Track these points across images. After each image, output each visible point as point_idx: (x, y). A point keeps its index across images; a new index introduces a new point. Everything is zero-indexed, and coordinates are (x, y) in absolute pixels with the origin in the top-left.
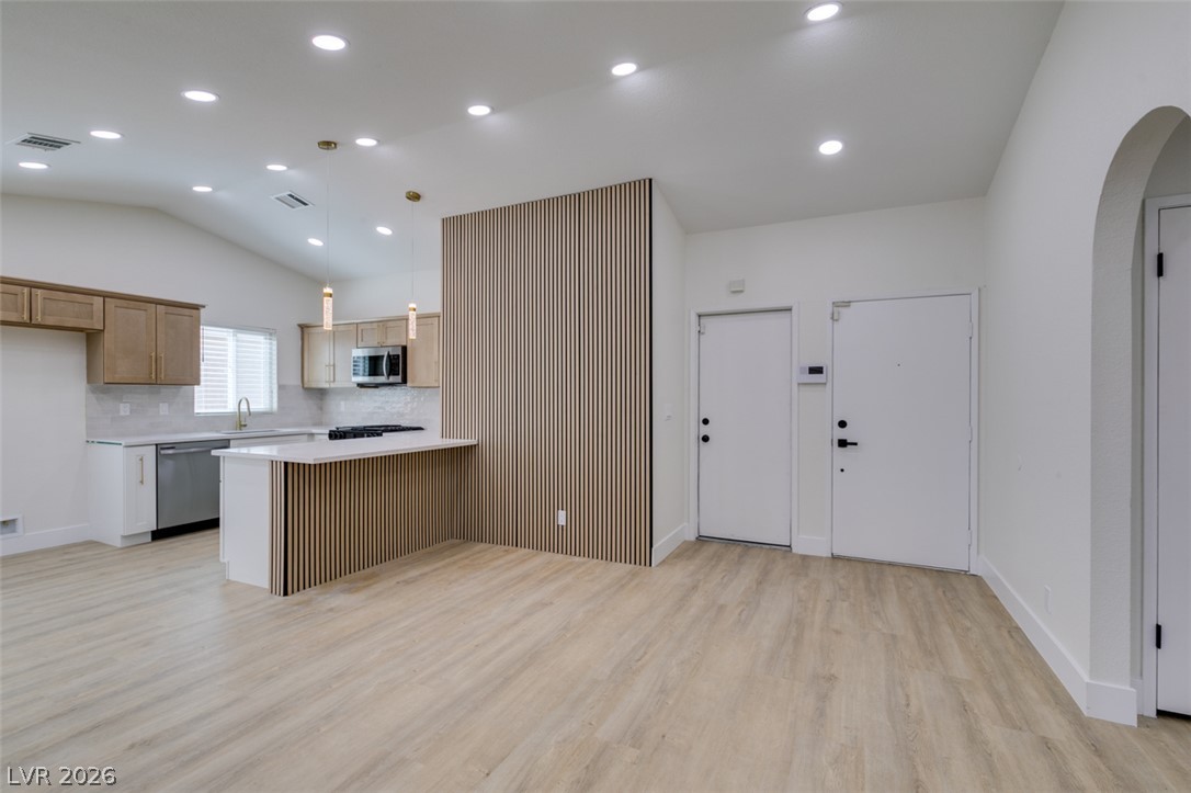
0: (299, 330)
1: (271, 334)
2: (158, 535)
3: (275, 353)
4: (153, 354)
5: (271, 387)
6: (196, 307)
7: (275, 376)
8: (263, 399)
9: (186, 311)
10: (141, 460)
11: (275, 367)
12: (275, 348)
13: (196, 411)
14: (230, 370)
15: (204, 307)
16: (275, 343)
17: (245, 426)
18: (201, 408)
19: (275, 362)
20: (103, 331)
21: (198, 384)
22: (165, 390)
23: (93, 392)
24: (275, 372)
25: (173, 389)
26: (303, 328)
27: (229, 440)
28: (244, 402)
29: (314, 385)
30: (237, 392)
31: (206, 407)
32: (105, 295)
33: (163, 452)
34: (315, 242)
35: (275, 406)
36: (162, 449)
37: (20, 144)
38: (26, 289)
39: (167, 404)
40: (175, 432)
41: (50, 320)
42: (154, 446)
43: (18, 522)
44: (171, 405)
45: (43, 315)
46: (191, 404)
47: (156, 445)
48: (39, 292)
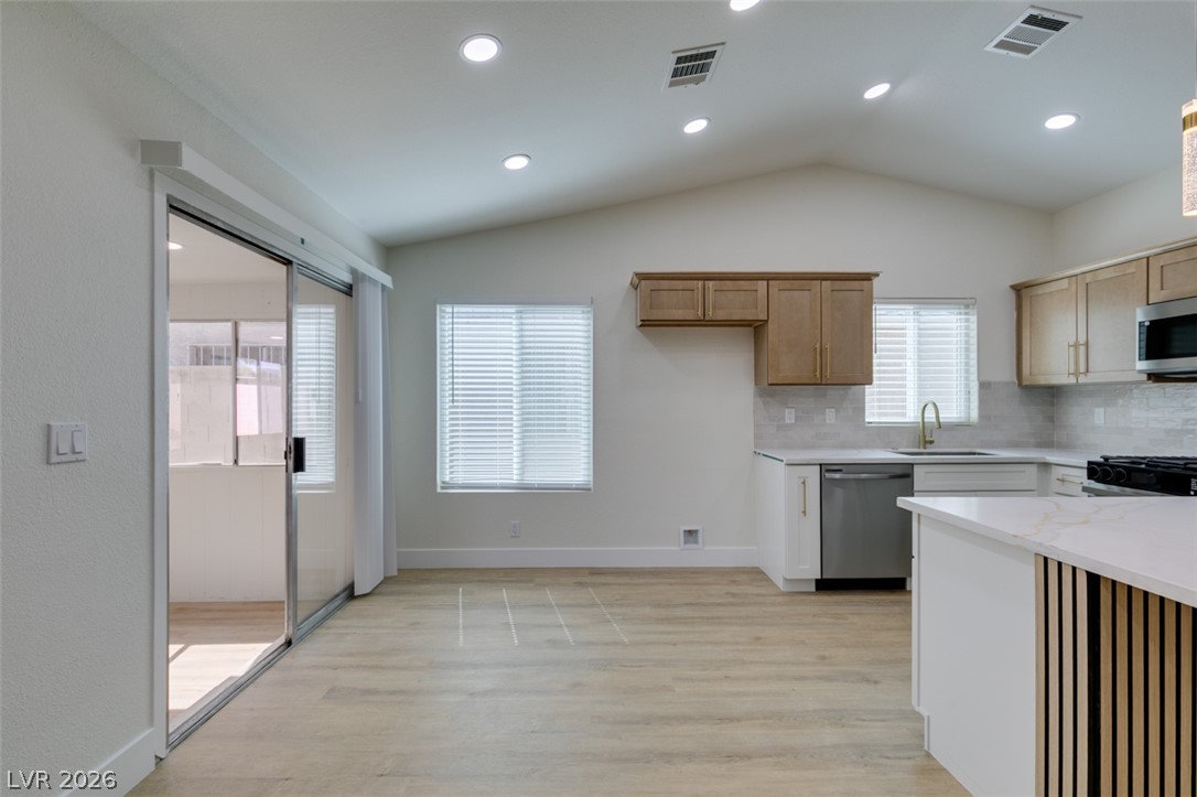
0: (1012, 296)
1: (967, 307)
2: (824, 585)
3: (974, 333)
4: (818, 346)
5: (967, 386)
6: (867, 277)
7: (974, 370)
8: (957, 404)
9: (856, 285)
10: (804, 483)
11: (974, 355)
12: (974, 326)
13: (867, 420)
14: (909, 362)
15: (877, 275)
16: (974, 318)
17: (931, 442)
18: (872, 416)
19: (974, 348)
20: (767, 321)
21: (870, 383)
22: (833, 392)
23: (761, 396)
24: (974, 362)
25: (839, 391)
26: (1019, 290)
27: (912, 465)
28: (930, 407)
29: (1043, 381)
30: (920, 394)
31: (880, 415)
32: (768, 277)
33: (828, 475)
34: (1060, 122)
35: (974, 415)
36: (827, 471)
37: (672, 84)
38: (700, 283)
39: (833, 410)
40: (843, 446)
41: (721, 315)
42: (818, 467)
43: (700, 534)
44: (837, 411)
45: (714, 308)
46: (861, 410)
47: (821, 465)
48: (710, 284)
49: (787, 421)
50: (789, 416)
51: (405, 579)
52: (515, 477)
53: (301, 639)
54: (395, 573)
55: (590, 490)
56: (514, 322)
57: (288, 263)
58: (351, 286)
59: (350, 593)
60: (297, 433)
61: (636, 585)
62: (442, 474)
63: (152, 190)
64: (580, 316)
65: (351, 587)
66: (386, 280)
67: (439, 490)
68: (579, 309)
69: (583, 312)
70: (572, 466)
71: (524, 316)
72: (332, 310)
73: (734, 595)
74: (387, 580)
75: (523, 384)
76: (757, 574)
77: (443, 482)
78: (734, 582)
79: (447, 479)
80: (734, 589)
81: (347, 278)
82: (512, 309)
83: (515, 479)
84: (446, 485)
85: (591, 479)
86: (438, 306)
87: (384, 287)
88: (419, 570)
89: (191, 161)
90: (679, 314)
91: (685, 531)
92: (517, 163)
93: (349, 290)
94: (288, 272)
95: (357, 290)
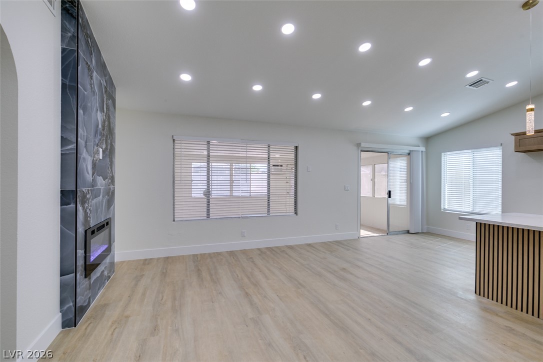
37: (477, 88)
51: (429, 234)
52: (471, 210)
53: (390, 235)
54: (425, 232)
56: (471, 155)
57: (388, 153)
59: (408, 232)
60: (389, 189)
62: (444, 205)
63: (357, 150)
64: (498, 151)
65: (409, 231)
66: (423, 149)
68: (497, 148)
69: (499, 149)
71: (475, 153)
74: (422, 233)
79: (446, 207)
81: (408, 152)
82: (470, 151)
84: (445, 209)
86: (443, 154)
87: (422, 151)
92: (445, 115)
93: (409, 154)
94: (388, 155)
95: (411, 154)
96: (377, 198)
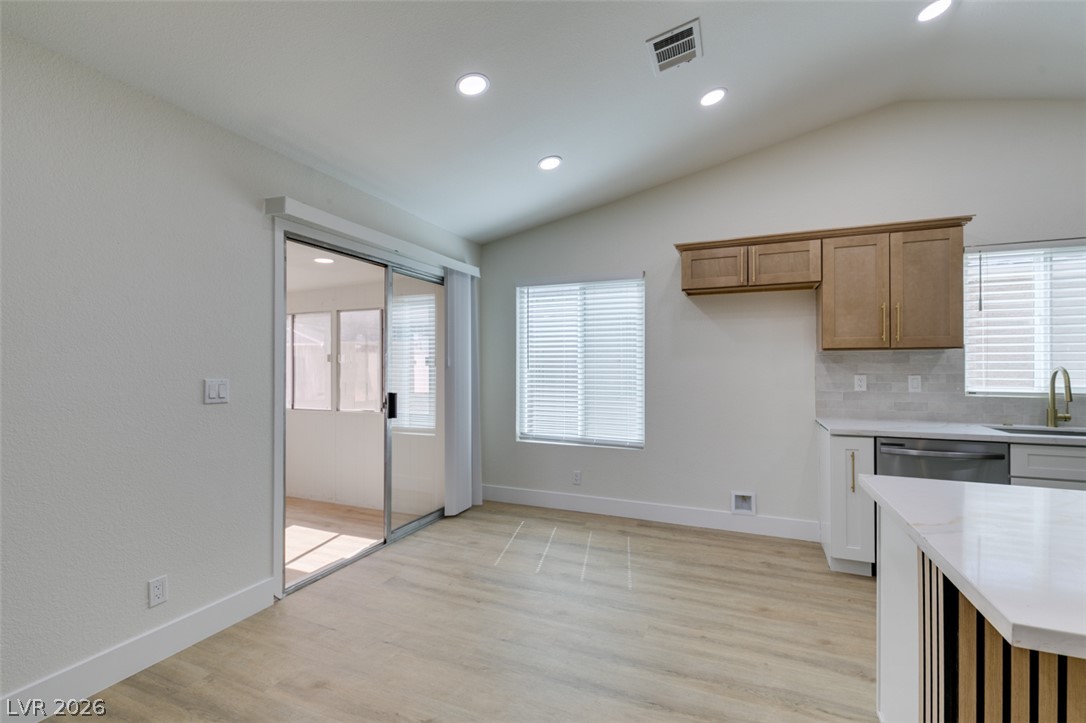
4: (885, 306)
6: (957, 223)
9: (938, 233)
10: (853, 456)
13: (967, 389)
14: (1037, 320)
15: (969, 219)
17: (1064, 419)
18: (976, 384)
20: (820, 282)
21: (963, 347)
22: (916, 357)
23: (823, 361)
25: (929, 355)
27: (1009, 444)
31: (988, 383)
32: (822, 236)
33: (885, 450)
36: (883, 444)
37: (662, 68)
38: (742, 249)
39: (919, 377)
40: (932, 418)
41: (765, 279)
42: (873, 440)
43: (753, 500)
44: (925, 379)
45: (758, 272)
46: (960, 378)
47: (875, 438)
48: (753, 249)
49: (857, 389)
50: (860, 383)
51: (488, 508)
52: (579, 433)
53: (395, 541)
54: (481, 503)
55: (642, 448)
56: (579, 297)
57: (386, 266)
58: (443, 278)
59: (441, 514)
60: (390, 389)
61: (675, 541)
62: (521, 426)
63: (273, 230)
64: (636, 289)
65: (442, 510)
66: (475, 271)
67: (518, 440)
68: (634, 283)
69: (638, 285)
70: (627, 427)
71: (587, 292)
72: (433, 297)
73: (769, 565)
74: (474, 508)
75: (585, 351)
76: (816, 549)
77: (522, 434)
78: (779, 552)
79: (526, 431)
80: (775, 560)
81: (439, 273)
82: (577, 287)
83: (578, 434)
84: (524, 436)
85: (643, 438)
86: (518, 289)
87: (473, 277)
88: (502, 503)
89: (293, 207)
90: (722, 282)
91: (737, 497)
92: (550, 164)
93: (442, 281)
94: (386, 273)
95: (449, 281)
96: (346, 414)
